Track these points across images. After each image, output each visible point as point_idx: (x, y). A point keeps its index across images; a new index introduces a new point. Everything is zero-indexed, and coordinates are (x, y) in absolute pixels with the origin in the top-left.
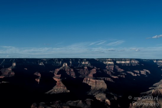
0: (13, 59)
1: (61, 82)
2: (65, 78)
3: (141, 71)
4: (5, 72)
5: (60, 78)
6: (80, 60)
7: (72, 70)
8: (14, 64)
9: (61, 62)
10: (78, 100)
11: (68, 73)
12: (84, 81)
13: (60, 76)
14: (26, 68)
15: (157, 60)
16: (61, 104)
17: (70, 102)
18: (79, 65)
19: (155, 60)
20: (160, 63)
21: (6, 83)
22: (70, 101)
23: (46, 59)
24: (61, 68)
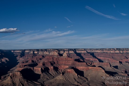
3: (2, 59)
15: (14, 50)
19: (12, 50)
20: (16, 52)
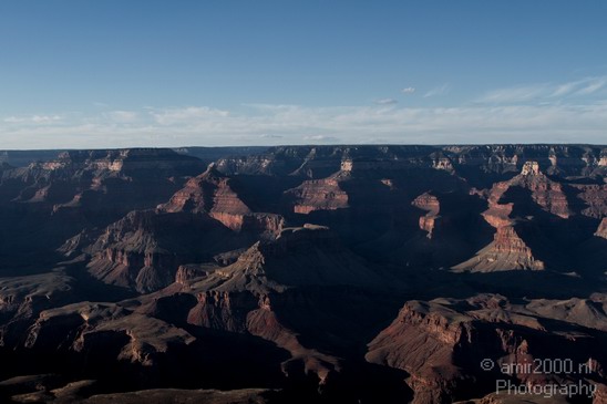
0: (344, 147)
1: (511, 231)
2: (530, 218)
4: (314, 191)
5: (511, 216)
6: (588, 150)
7: (556, 188)
8: (347, 166)
9: (515, 159)
10: (573, 300)
11: (541, 201)
12: (599, 229)
13: (509, 207)
14: (387, 178)
16: (508, 307)
17: (542, 305)
18: (584, 170)
21: (316, 230)
22: (542, 300)
23: (460, 146)
24: (515, 180)
